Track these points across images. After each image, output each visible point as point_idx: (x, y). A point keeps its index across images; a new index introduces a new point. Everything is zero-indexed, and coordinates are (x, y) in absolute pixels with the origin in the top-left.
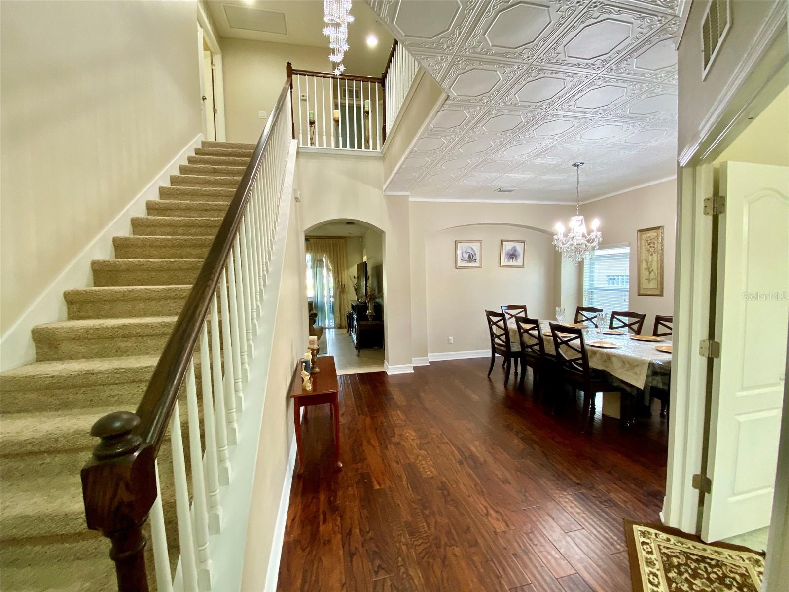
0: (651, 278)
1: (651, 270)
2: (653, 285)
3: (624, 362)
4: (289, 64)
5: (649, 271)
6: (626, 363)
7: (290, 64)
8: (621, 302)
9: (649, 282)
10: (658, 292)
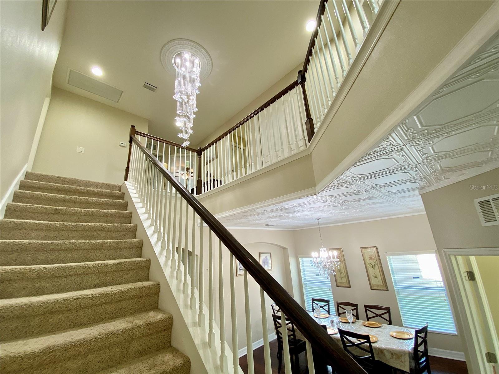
0: (342, 277)
1: (341, 272)
2: (344, 280)
3: (392, 354)
4: (133, 127)
5: (340, 272)
6: (394, 354)
7: (135, 127)
8: (328, 291)
9: (341, 279)
10: (348, 285)
